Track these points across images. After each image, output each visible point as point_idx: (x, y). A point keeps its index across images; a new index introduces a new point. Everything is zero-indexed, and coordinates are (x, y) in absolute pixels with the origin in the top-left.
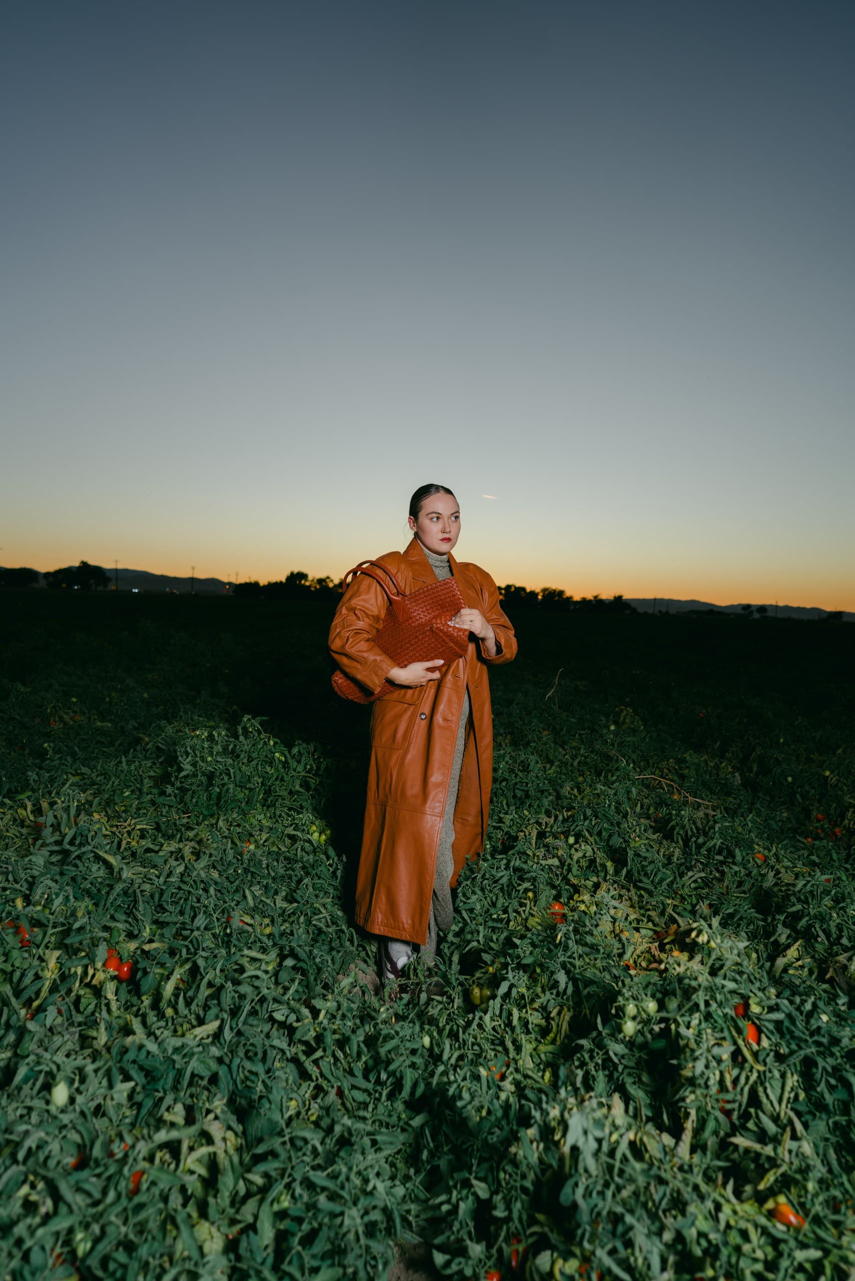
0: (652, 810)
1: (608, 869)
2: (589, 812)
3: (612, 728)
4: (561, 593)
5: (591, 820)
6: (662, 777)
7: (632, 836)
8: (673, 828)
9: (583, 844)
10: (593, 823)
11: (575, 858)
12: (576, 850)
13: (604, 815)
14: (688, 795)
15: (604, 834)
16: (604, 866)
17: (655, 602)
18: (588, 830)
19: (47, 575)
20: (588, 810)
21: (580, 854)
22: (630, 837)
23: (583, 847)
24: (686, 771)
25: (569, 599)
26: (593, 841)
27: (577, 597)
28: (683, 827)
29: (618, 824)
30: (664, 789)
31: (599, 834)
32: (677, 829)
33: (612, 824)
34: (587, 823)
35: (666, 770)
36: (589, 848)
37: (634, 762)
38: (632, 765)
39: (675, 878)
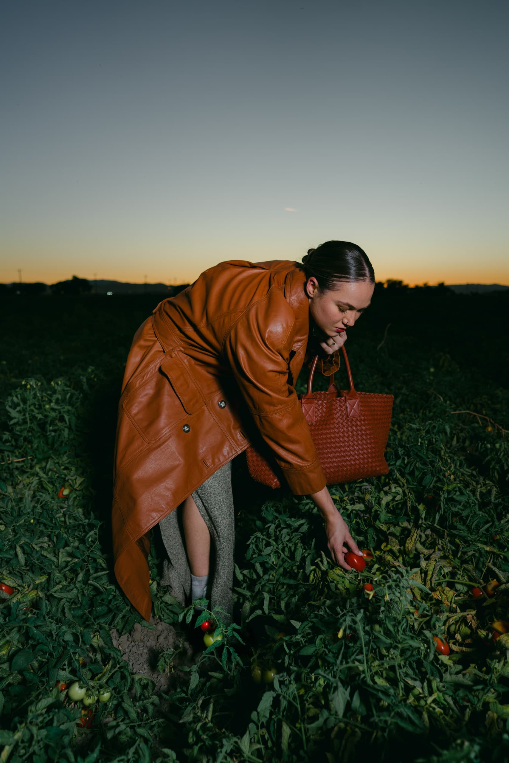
0: (467, 443)
1: (421, 512)
2: (401, 451)
3: (432, 370)
4: (400, 282)
5: (404, 459)
6: (476, 411)
7: (447, 474)
8: (489, 463)
9: (393, 486)
10: (406, 462)
11: (384, 502)
12: (386, 493)
13: (417, 455)
14: (501, 428)
15: (417, 473)
16: (415, 510)
17: (468, 286)
18: (399, 470)
19: (53, 286)
20: (400, 449)
21: (389, 498)
22: (444, 476)
23: (393, 490)
24: (498, 406)
25: (406, 287)
26: (404, 481)
27: (412, 285)
28: (499, 461)
29: (432, 463)
30: (478, 423)
31: (412, 473)
32: (493, 463)
33: (425, 463)
34: (399, 462)
35: (479, 406)
36: (399, 490)
37: (450, 400)
38: (448, 402)
39: (493, 522)
